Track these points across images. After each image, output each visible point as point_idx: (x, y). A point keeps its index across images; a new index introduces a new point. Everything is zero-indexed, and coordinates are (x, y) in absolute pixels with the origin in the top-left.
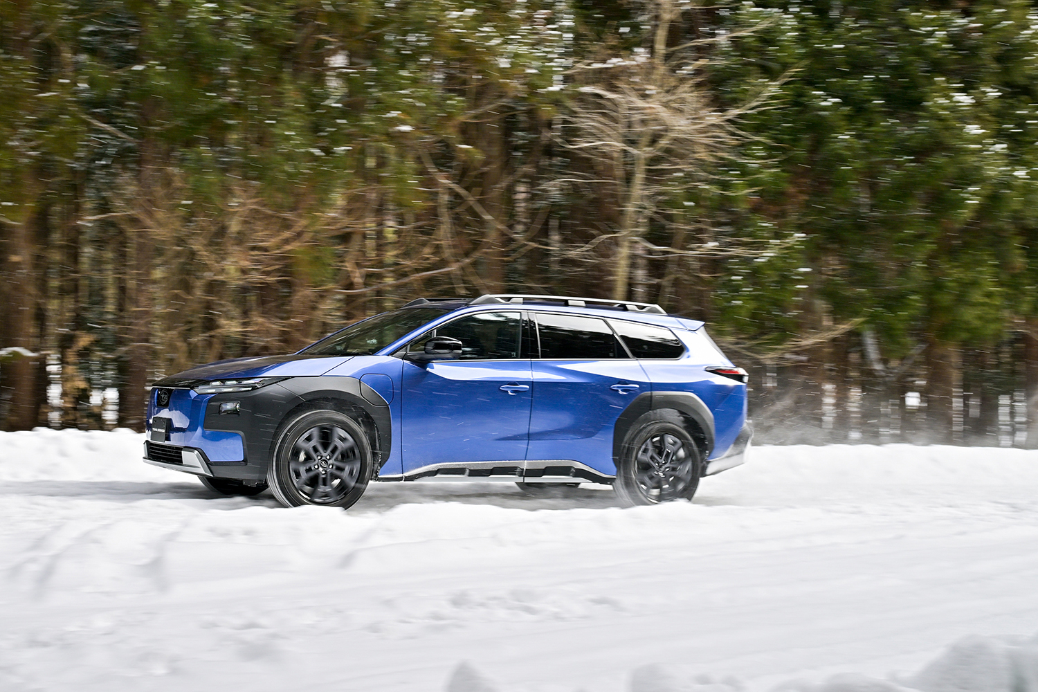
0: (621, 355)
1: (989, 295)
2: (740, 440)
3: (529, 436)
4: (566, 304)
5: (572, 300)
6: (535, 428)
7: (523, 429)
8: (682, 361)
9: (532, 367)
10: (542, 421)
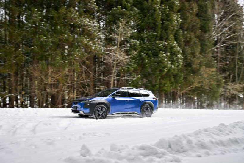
0: (141, 96)
1: (168, 85)
2: (157, 108)
3: (129, 108)
4: (133, 89)
5: (134, 88)
6: (130, 107)
7: (128, 107)
8: (149, 97)
9: (129, 98)
10: (131, 106)
